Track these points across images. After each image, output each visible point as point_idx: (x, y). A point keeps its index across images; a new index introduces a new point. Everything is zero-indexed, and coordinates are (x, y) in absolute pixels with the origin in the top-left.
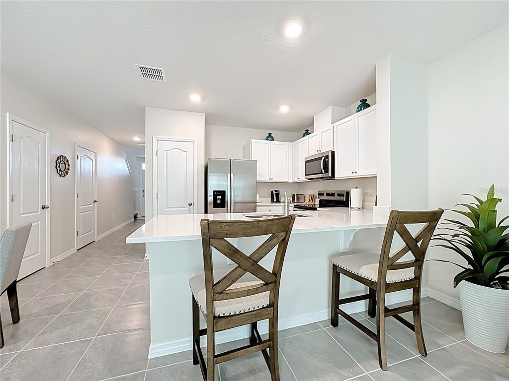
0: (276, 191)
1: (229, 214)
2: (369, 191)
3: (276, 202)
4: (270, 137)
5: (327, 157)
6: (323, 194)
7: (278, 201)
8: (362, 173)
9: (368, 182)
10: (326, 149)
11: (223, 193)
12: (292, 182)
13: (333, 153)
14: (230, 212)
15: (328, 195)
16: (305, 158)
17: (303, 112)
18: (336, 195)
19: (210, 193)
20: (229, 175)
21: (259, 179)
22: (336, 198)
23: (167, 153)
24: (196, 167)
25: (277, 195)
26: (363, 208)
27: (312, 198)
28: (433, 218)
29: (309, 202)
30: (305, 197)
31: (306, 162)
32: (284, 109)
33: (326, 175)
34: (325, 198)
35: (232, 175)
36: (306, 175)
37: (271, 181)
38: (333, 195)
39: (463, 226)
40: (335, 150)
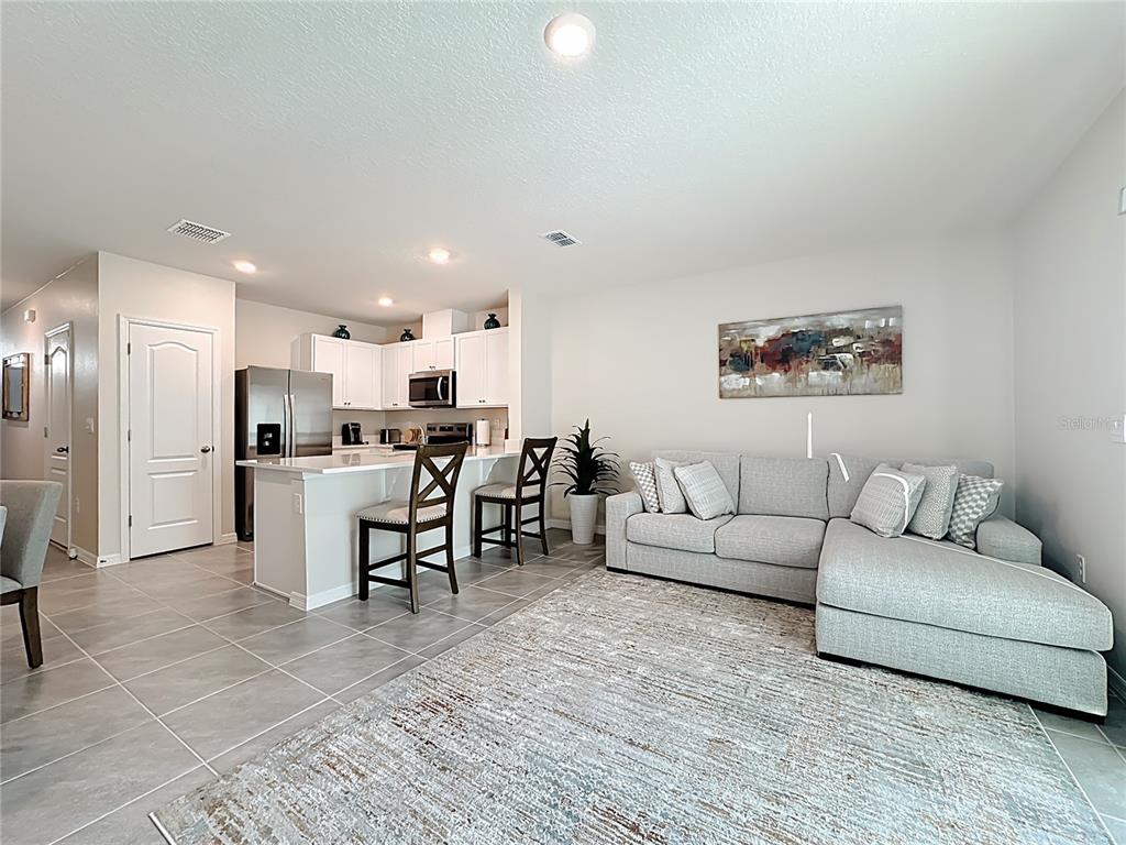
0: (352, 424)
1: (287, 459)
2: (497, 423)
3: (354, 443)
4: (341, 333)
5: (446, 378)
6: (434, 429)
7: (358, 441)
8: (490, 403)
9: (497, 414)
10: (443, 365)
11: (275, 429)
12: (379, 409)
13: (454, 374)
14: (290, 456)
15: (442, 429)
16: (410, 375)
17: (409, 308)
18: (455, 429)
19: (252, 430)
20: (286, 396)
21: (335, 405)
22: (455, 432)
23: (153, 351)
24: (217, 381)
25: (357, 431)
26: (490, 445)
27: (416, 433)
28: (550, 443)
29: (412, 440)
30: (400, 434)
31: (411, 381)
32: (385, 302)
33: (443, 402)
34: (438, 433)
35: (292, 396)
36: (411, 400)
37: (347, 407)
38: (450, 429)
39: (569, 450)
40: (457, 370)
